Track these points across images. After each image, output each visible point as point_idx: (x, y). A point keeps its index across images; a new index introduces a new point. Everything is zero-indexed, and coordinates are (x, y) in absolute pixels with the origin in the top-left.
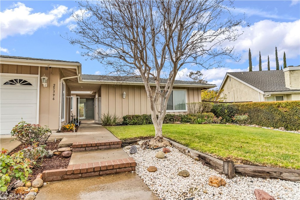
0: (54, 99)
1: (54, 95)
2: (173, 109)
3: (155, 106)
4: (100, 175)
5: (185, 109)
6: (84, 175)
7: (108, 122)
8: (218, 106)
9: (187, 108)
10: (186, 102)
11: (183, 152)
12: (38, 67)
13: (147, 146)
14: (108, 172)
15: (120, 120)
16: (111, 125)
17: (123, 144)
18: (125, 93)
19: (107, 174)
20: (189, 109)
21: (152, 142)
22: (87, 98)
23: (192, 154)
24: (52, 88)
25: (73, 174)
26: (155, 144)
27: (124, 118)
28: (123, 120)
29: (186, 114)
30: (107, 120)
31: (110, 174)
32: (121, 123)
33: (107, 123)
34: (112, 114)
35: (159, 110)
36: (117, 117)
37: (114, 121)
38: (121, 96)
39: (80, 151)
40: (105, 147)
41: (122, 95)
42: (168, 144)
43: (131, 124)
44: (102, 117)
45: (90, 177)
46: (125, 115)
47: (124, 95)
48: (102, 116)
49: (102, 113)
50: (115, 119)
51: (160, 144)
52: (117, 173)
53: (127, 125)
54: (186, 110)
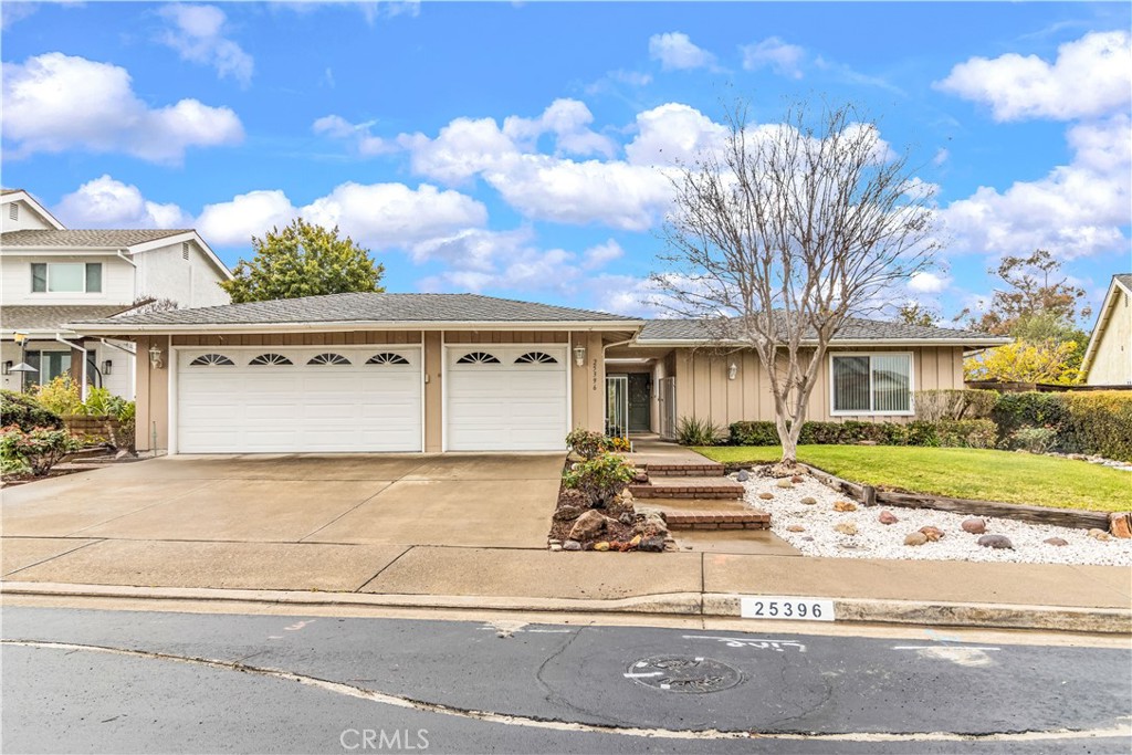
0: (595, 388)
1: (595, 380)
2: (869, 408)
3: (784, 407)
4: (695, 498)
5: (908, 409)
6: (677, 496)
7: (693, 437)
8: (1019, 400)
9: (912, 405)
10: (912, 387)
11: (824, 482)
12: (567, 332)
13: (767, 474)
14: (705, 495)
15: (722, 432)
16: (702, 445)
17: (727, 469)
18: (734, 366)
19: (705, 498)
20: (920, 410)
21: (776, 469)
22: (632, 371)
23: (834, 484)
24: (590, 368)
25: (663, 492)
26: (781, 471)
27: (733, 429)
28: (729, 433)
29: (911, 421)
30: (692, 432)
31: (708, 499)
32: (725, 441)
33: (690, 439)
34: (702, 419)
35: (794, 414)
36: (714, 427)
37: (708, 435)
38: (724, 375)
39: (659, 476)
40: (697, 472)
41: (728, 370)
42: (805, 471)
43: (748, 444)
44: (680, 425)
45: (682, 498)
46: (734, 420)
47: (732, 372)
48: (679, 422)
49: (679, 416)
50: (710, 430)
51: (789, 472)
52: (717, 498)
53: (738, 444)
54: (911, 412)
